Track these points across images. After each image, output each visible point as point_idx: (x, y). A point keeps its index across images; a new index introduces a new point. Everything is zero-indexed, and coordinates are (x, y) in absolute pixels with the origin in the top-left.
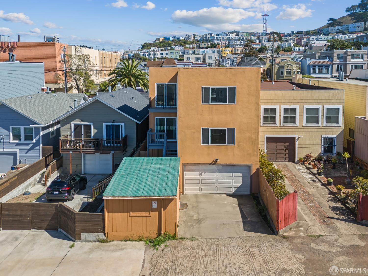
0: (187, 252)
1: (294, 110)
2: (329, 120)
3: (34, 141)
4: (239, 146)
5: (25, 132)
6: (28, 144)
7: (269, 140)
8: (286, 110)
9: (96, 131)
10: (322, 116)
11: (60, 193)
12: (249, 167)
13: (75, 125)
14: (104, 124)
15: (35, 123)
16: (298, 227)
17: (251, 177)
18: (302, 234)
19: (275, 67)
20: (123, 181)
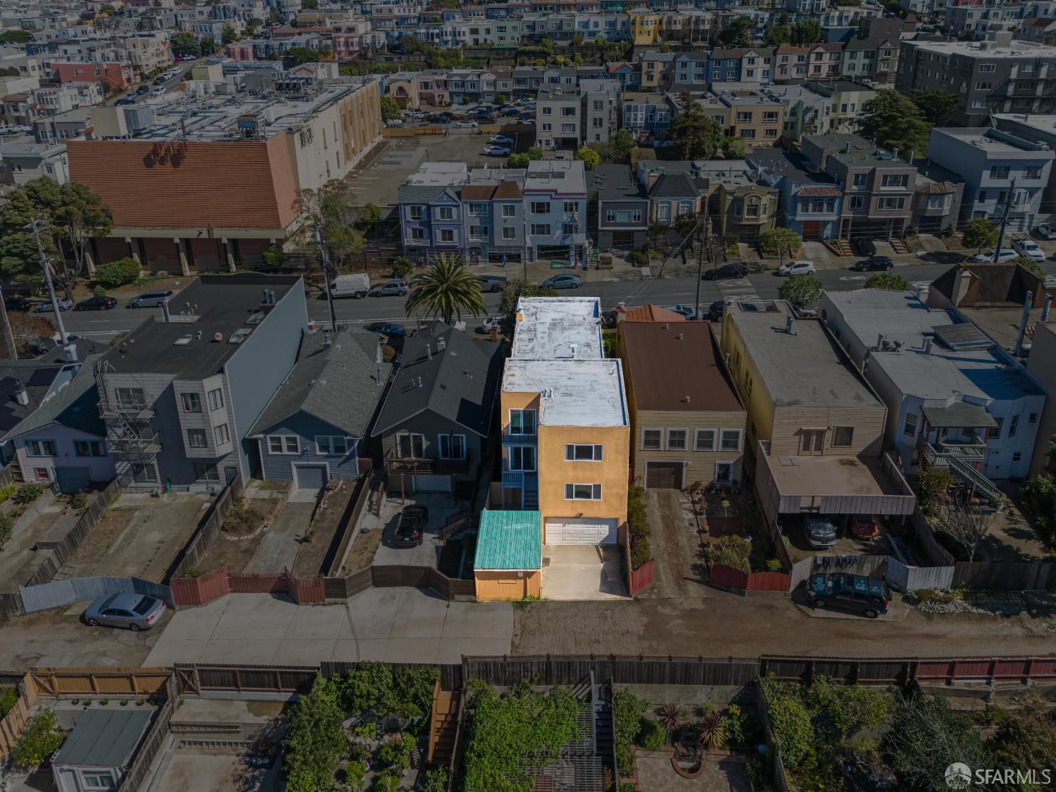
0: (550, 614)
1: (682, 434)
2: (726, 444)
3: (347, 454)
4: (605, 501)
5: (335, 442)
6: (340, 457)
7: (650, 465)
8: (673, 433)
9: (428, 443)
10: (718, 440)
11: (411, 539)
12: (616, 520)
13: (401, 437)
14: (439, 435)
15: (346, 434)
16: (652, 588)
17: (618, 529)
18: (654, 597)
19: (725, 198)
20: (488, 549)
